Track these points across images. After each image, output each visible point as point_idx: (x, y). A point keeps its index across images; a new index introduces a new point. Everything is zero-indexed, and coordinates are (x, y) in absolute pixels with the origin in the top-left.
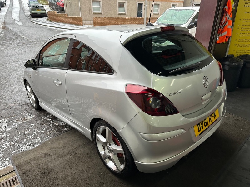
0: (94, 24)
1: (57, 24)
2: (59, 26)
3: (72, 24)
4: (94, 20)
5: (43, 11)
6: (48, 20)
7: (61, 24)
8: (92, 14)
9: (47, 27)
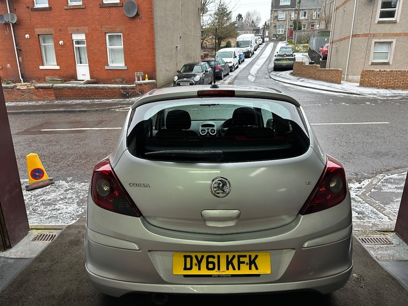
0: (361, 81)
1: (302, 79)
2: (302, 83)
3: (324, 80)
4: (362, 75)
5: (291, 62)
6: (291, 74)
7: (306, 80)
8: (370, 64)
9: (284, 84)
